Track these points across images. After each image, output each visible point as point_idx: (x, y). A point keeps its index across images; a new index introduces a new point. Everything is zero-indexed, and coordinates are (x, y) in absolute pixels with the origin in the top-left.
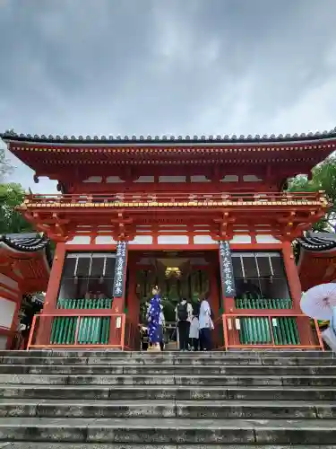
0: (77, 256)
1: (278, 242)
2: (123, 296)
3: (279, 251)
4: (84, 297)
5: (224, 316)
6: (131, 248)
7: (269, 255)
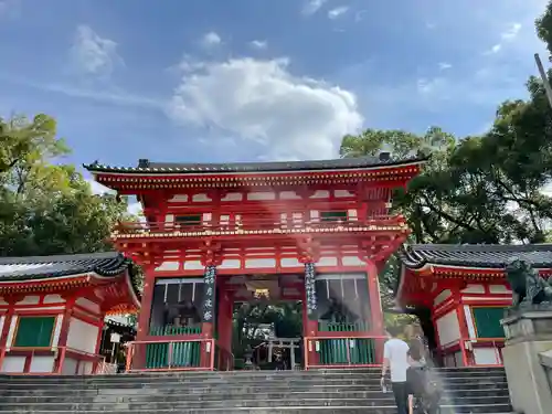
0: (167, 282)
1: (364, 263)
2: (214, 321)
3: (365, 273)
4: (173, 322)
5: (305, 339)
6: (220, 273)
7: (355, 277)
